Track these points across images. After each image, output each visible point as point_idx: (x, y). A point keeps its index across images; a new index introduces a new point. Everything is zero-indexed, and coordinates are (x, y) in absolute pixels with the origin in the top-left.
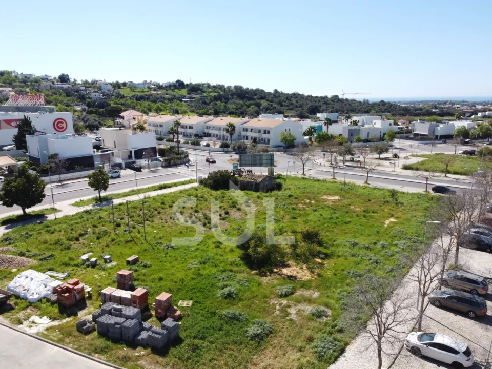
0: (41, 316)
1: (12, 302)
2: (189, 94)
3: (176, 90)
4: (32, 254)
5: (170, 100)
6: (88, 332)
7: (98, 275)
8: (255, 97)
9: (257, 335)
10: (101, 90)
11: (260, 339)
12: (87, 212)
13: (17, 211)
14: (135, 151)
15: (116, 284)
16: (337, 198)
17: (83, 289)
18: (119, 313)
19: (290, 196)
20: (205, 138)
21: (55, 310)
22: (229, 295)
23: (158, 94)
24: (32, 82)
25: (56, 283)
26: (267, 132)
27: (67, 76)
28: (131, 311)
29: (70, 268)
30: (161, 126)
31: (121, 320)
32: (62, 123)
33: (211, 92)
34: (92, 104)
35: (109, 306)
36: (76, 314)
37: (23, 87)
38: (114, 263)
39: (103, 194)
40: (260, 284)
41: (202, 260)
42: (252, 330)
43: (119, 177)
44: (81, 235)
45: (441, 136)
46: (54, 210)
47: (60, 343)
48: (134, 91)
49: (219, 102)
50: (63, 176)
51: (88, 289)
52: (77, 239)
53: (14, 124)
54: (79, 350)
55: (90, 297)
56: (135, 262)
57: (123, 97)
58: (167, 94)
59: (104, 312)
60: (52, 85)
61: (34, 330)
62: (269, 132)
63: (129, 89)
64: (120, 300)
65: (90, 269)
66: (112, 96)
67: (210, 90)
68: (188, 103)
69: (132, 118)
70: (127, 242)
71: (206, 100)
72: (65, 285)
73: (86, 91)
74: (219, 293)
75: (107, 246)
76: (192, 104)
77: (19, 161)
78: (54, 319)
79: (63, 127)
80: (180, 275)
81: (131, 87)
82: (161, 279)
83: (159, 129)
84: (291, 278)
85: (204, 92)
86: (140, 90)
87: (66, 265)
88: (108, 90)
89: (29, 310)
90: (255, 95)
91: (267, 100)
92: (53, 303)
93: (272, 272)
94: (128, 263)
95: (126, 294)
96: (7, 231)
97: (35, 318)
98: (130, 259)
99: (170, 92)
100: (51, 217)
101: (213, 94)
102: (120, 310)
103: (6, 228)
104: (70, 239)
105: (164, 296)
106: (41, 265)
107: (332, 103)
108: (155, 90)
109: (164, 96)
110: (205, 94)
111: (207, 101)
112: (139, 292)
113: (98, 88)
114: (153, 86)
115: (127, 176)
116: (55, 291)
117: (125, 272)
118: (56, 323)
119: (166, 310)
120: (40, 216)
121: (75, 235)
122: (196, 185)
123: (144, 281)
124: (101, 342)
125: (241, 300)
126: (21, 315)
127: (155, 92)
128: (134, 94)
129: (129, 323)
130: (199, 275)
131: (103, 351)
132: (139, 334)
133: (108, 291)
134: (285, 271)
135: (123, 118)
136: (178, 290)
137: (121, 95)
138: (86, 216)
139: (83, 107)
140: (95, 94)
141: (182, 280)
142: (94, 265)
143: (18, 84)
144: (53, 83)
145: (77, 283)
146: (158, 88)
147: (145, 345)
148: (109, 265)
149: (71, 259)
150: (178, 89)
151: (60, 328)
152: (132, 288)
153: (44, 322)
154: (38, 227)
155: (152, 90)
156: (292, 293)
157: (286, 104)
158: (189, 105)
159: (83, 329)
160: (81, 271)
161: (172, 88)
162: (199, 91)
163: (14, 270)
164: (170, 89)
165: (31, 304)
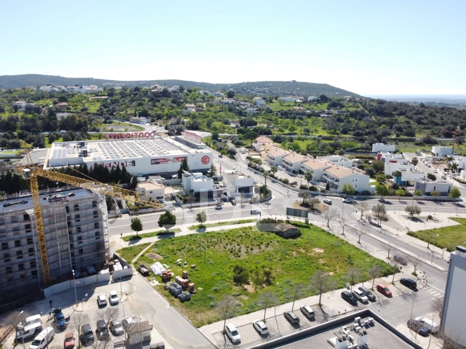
0: (156, 280)
1: (150, 273)
4: (162, 254)
5: (310, 116)
6: (166, 290)
7: (179, 270)
9: (212, 305)
12: (192, 235)
14: (239, 188)
15: (182, 276)
16: (322, 251)
17: (171, 274)
21: (161, 280)
22: (216, 290)
23: (300, 110)
25: (164, 270)
26: (337, 180)
28: (179, 286)
29: (172, 264)
31: (175, 288)
33: (350, 107)
34: (243, 122)
35: (175, 283)
36: (166, 283)
38: (187, 266)
39: (203, 224)
42: (212, 303)
43: (221, 209)
44: (183, 248)
46: (179, 230)
47: (158, 290)
50: (193, 204)
51: (173, 275)
52: (180, 251)
53: (180, 160)
54: (162, 294)
55: (173, 278)
57: (271, 112)
58: (308, 110)
59: (173, 285)
61: (153, 285)
64: (179, 282)
65: (178, 266)
68: (325, 118)
69: (262, 143)
70: (197, 256)
74: (214, 288)
75: (189, 257)
76: (328, 119)
78: (160, 283)
79: (207, 161)
82: (198, 277)
85: (343, 107)
87: (171, 262)
88: (261, 105)
89: (154, 277)
92: (161, 277)
94: (191, 267)
95: (182, 280)
96: (158, 240)
97: (154, 281)
98: (193, 266)
100: (176, 235)
101: (352, 109)
102: (176, 285)
103: (158, 238)
104: (177, 250)
105: (192, 284)
106: (163, 260)
109: (305, 111)
111: (343, 117)
112: (185, 281)
114: (299, 101)
116: (163, 273)
117: (185, 272)
118: (160, 284)
119: (192, 290)
120: (172, 234)
121: (180, 248)
123: (192, 276)
124: (168, 294)
125: (218, 293)
126: (151, 278)
127: (298, 108)
128: (281, 108)
129: (177, 290)
130: (213, 279)
131: (167, 296)
132: (179, 294)
133: (178, 277)
135: (256, 142)
136: (198, 284)
139: (237, 124)
141: (206, 280)
142: (180, 265)
145: (169, 272)
147: (179, 298)
148: (185, 266)
149: (174, 260)
151: (160, 286)
152: (185, 279)
153: (156, 283)
154: (170, 240)
156: (238, 296)
159: (165, 288)
160: (174, 267)
163: (154, 260)
165: (155, 275)
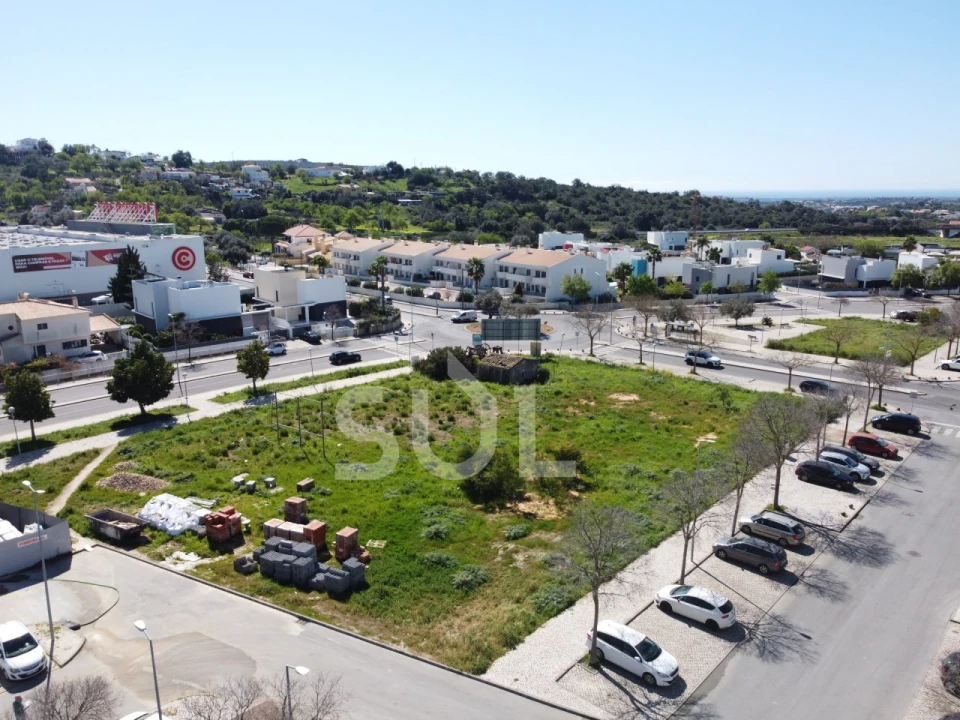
0: (187, 552)
1: (147, 534)
2: (411, 188)
3: (387, 182)
4: (164, 472)
5: (377, 201)
6: (249, 572)
7: (258, 504)
8: (537, 195)
9: (465, 583)
10: (249, 181)
11: (468, 588)
12: (236, 412)
13: (132, 409)
14: (311, 308)
15: (284, 516)
16: (635, 397)
17: (239, 520)
18: (288, 550)
19: (558, 393)
20: (433, 283)
21: (205, 545)
22: (437, 535)
23: (354, 190)
24: (124, 166)
25: (203, 512)
26: (541, 274)
27: (188, 154)
28: (305, 547)
29: (220, 494)
30: (356, 258)
31: (291, 558)
32: (187, 255)
33: (452, 185)
34: (232, 210)
35: (274, 541)
36: (231, 552)
37: (109, 176)
38: (280, 489)
39: (260, 383)
40: (482, 523)
41: (405, 488)
42: (460, 576)
43: (283, 353)
44: (230, 448)
45: (868, 282)
46: (186, 408)
47: (214, 582)
48: (309, 184)
49: (468, 205)
50: (195, 351)
51: (245, 521)
52: (225, 454)
53: (108, 258)
54: (239, 590)
55: (249, 532)
56: (309, 487)
57: (289, 195)
58: (370, 190)
59: (269, 548)
60: (162, 173)
61: (180, 567)
62: (544, 275)
63: (299, 180)
64: (290, 535)
65: (245, 495)
66: (269, 192)
67: (451, 181)
68: (409, 207)
69: (305, 239)
70: (298, 459)
71: (443, 201)
72: (216, 513)
73: (221, 183)
74: (424, 532)
75: (269, 464)
76: (416, 208)
77: (122, 323)
78: (204, 556)
79: (188, 262)
80: (372, 507)
81: (303, 176)
82: (345, 511)
83: (353, 263)
84: (529, 516)
85: (439, 185)
86: (320, 181)
87: (213, 489)
88: (262, 182)
89: (170, 545)
90: (537, 190)
91: (559, 201)
92: (201, 537)
93: (503, 507)
94: (300, 488)
95: (298, 528)
96: (123, 439)
97: (182, 555)
98: (303, 483)
99: (376, 185)
100: (182, 419)
101: (456, 190)
102: (290, 546)
103: (120, 435)
104: (214, 453)
105: (347, 532)
106: (178, 489)
107: (686, 206)
108: (348, 182)
109: (363, 193)
110: (441, 190)
111: (445, 202)
112: (315, 525)
113: (243, 178)
114: (344, 174)
115: (296, 352)
116: (203, 521)
117: (296, 500)
118: (207, 561)
119: (351, 547)
120: (166, 418)
121: (220, 447)
122: (407, 370)
123: (321, 513)
124: (266, 584)
125: (452, 542)
126: (161, 549)
127: (348, 186)
128: (309, 188)
129: (302, 562)
130: (399, 508)
131: (268, 593)
132: (314, 576)
133: (273, 523)
134: (523, 507)
135: (288, 239)
136: (368, 526)
137: (284, 190)
138: (235, 419)
139: (217, 216)
140: (237, 189)
141: (375, 514)
142: (251, 490)
143: (101, 170)
144: (163, 169)
145: (231, 512)
146: (354, 178)
147: (319, 588)
148: (273, 491)
149: (219, 481)
150: (391, 179)
151: (213, 567)
152: (305, 521)
153: (192, 560)
154: (167, 434)
155: (342, 181)
156: (525, 535)
157: (594, 209)
158: (410, 211)
159: (240, 567)
160: (235, 498)
161: (380, 177)
162: (431, 184)
163: (142, 494)
164: (376, 179)
165: (171, 537)
